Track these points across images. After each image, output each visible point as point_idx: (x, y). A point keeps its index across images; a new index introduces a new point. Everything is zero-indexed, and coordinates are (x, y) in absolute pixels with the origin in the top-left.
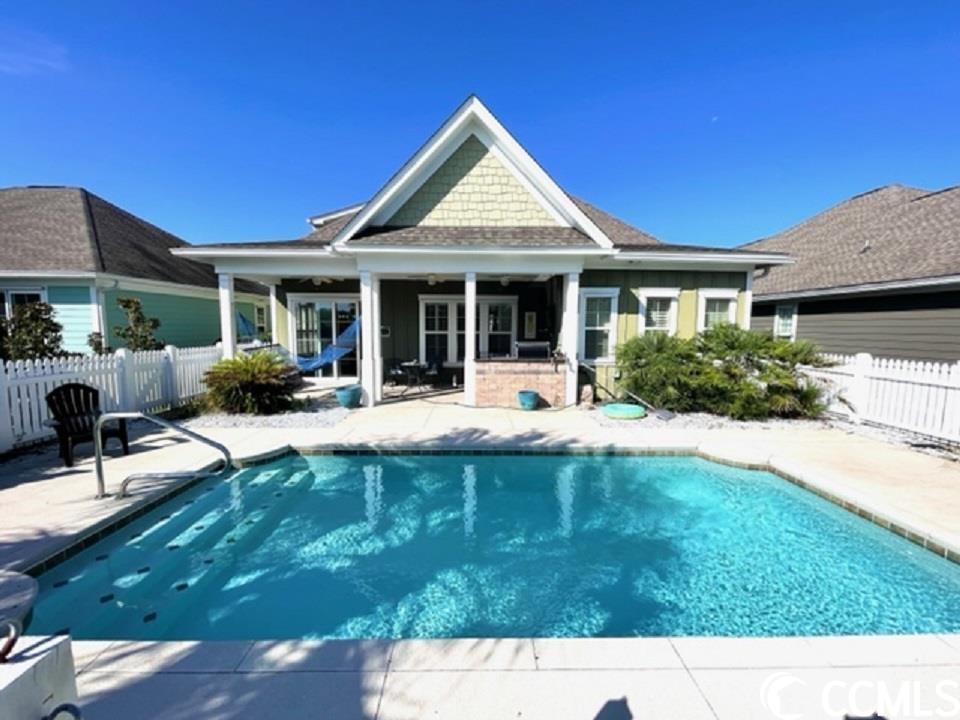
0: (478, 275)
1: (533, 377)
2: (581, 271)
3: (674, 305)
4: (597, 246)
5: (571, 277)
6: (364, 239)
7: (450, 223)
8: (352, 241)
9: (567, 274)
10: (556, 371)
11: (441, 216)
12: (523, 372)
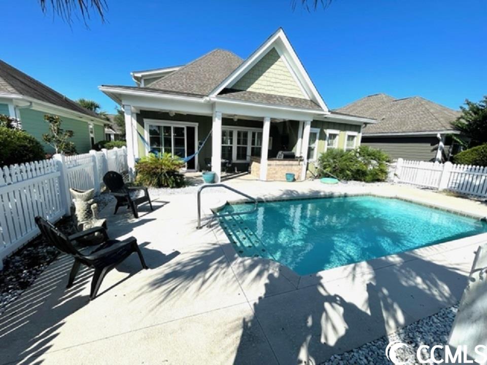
0: (271, 119)
1: (290, 167)
2: (312, 120)
3: (337, 137)
4: (323, 110)
5: (308, 122)
6: (224, 95)
7: (261, 91)
8: (219, 96)
9: (307, 121)
10: (299, 165)
11: (257, 87)
12: (287, 165)
